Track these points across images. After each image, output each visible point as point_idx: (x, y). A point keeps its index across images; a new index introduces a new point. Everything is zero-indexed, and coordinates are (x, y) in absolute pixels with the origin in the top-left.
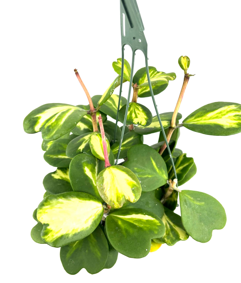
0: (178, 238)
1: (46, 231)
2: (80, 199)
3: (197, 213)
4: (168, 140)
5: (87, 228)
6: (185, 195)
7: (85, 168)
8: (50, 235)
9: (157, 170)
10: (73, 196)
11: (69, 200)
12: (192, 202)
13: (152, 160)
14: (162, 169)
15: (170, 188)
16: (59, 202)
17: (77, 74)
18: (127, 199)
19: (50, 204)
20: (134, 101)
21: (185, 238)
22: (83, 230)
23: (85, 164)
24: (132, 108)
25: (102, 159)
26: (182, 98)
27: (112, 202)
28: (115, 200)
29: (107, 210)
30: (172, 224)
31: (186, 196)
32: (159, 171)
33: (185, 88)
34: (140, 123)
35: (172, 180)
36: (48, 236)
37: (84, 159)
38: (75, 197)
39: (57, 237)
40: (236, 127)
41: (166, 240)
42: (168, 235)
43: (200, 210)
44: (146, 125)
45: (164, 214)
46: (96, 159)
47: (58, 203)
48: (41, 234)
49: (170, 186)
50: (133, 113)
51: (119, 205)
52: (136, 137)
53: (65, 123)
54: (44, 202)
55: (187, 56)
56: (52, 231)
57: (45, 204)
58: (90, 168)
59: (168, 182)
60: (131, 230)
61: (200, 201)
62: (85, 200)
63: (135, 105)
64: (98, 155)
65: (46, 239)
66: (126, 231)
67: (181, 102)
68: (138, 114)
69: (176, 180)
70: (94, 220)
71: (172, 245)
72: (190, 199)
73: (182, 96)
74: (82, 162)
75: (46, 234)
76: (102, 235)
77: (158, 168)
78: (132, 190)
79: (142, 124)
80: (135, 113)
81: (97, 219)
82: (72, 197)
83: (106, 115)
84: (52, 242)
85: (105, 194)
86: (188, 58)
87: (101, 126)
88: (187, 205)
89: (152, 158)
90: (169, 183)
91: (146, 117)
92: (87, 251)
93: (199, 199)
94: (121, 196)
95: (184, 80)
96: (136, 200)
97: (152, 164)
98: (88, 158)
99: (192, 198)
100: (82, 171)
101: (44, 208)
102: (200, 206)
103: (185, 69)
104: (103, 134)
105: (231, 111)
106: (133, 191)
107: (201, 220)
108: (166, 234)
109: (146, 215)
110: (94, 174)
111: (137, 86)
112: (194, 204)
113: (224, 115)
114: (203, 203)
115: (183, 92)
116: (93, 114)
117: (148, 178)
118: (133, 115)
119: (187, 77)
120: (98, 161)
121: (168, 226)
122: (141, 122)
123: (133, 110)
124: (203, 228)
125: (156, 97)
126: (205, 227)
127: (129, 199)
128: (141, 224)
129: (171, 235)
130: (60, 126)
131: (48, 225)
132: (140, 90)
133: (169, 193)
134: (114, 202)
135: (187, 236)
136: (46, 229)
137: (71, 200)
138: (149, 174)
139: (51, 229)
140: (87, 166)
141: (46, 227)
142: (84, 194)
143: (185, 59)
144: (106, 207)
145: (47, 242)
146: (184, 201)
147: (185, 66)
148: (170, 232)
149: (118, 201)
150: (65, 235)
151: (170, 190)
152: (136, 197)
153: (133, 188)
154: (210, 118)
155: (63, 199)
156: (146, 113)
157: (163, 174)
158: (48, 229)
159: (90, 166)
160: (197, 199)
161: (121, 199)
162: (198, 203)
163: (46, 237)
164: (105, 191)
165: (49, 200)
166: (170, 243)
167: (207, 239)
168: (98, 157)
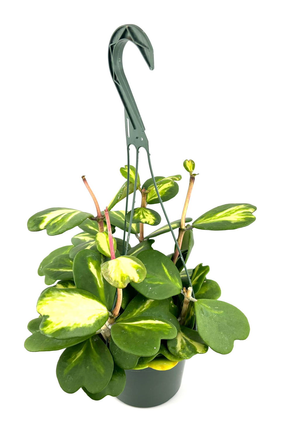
0: (195, 352)
1: (46, 322)
2: (83, 296)
3: (215, 321)
4: (179, 245)
5: (90, 325)
6: (201, 304)
7: (89, 263)
8: (49, 326)
9: (170, 277)
10: (75, 291)
11: (72, 294)
12: (209, 311)
13: (163, 266)
14: (175, 277)
15: (186, 299)
16: (61, 294)
17: (84, 180)
18: (131, 279)
19: (51, 296)
20: (143, 206)
21: (203, 351)
22: (86, 326)
23: (89, 260)
24: (141, 211)
25: (108, 255)
26: (189, 198)
27: (116, 282)
28: (119, 280)
29: (113, 317)
30: (188, 340)
31: (203, 305)
32: (171, 279)
33: (192, 188)
34: (147, 222)
35: (187, 289)
36: (47, 328)
37: (89, 254)
38: (78, 294)
39: (57, 329)
40: (244, 221)
41: (180, 354)
42: (183, 349)
43: (219, 319)
44: (154, 224)
45: (180, 331)
46: (102, 256)
47: (60, 296)
48: (40, 326)
49: (185, 296)
50: (141, 214)
51: (123, 284)
52: (146, 245)
53: (71, 220)
54: (46, 293)
55: (191, 160)
56: (51, 322)
57: (46, 295)
58: (95, 265)
59: (182, 292)
60: (138, 333)
61: (218, 310)
62: (89, 298)
63: (143, 209)
64: (104, 252)
65: (45, 331)
66: (133, 333)
67: (188, 202)
68: (147, 215)
69: (190, 289)
70: (98, 319)
71: (188, 358)
72: (207, 308)
73: (189, 196)
74: (87, 257)
75: (45, 325)
76: (106, 350)
77: (171, 275)
78: (136, 271)
79: (150, 223)
80: (143, 215)
81: (101, 320)
82: (75, 293)
83: (115, 227)
84: (52, 333)
85: (110, 276)
86: (192, 161)
87: (107, 219)
88: (203, 314)
89: (163, 264)
90: (184, 292)
91: (154, 218)
92: (88, 367)
93: (217, 308)
94: (125, 276)
95: (190, 181)
96: (140, 280)
97: (164, 271)
98: (93, 254)
99: (209, 307)
100: (87, 267)
101: (45, 299)
102: (218, 315)
103: (190, 171)
104: (109, 227)
105: (239, 209)
106: (138, 272)
107: (220, 329)
108: (182, 348)
109: (156, 320)
110: (99, 273)
111: (145, 191)
112: (212, 313)
113: (233, 213)
114: (222, 312)
115: (190, 192)
116: (100, 221)
117: (159, 284)
118: (141, 216)
119: (192, 178)
120: (104, 259)
121: (184, 341)
122: (149, 222)
123: (141, 213)
124: (222, 337)
125: (164, 203)
126: (225, 336)
127: (134, 279)
128: (150, 327)
129: (187, 349)
130: (66, 222)
131: (48, 316)
132: (149, 197)
133: (185, 306)
134: (118, 282)
135: (206, 349)
136: (45, 320)
137: (73, 295)
138: (161, 281)
139: (51, 321)
140: (92, 262)
141: (46, 318)
142: (88, 293)
143: (190, 162)
144: (111, 314)
145: (46, 334)
146: (200, 310)
147: (190, 168)
148: (186, 346)
149: (122, 281)
150: (65, 327)
151: (186, 303)
152: (140, 277)
153: (138, 270)
154: (220, 217)
155: (65, 292)
156: (154, 215)
157: (176, 282)
158: (48, 321)
159: (95, 262)
160: (215, 308)
161: (126, 279)
162: (216, 312)
163: (45, 329)
164: (109, 273)
165: (51, 291)
166: (186, 356)
167: (228, 349)
168: (103, 254)
